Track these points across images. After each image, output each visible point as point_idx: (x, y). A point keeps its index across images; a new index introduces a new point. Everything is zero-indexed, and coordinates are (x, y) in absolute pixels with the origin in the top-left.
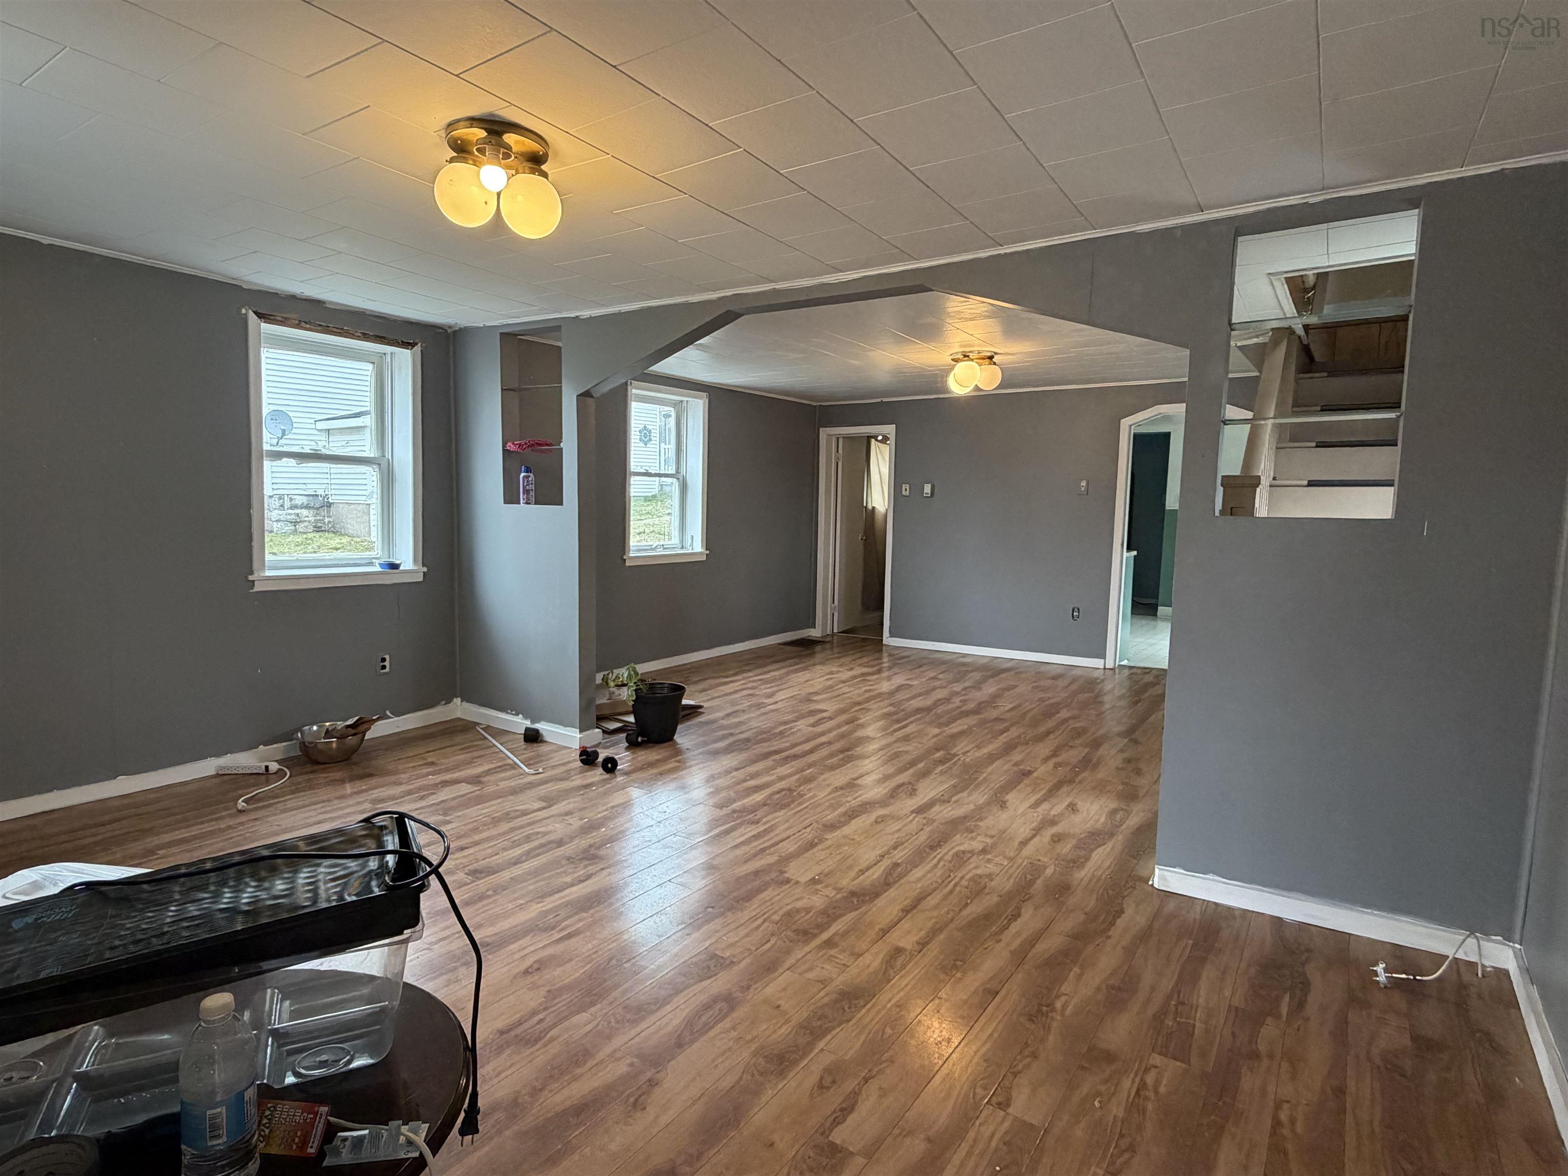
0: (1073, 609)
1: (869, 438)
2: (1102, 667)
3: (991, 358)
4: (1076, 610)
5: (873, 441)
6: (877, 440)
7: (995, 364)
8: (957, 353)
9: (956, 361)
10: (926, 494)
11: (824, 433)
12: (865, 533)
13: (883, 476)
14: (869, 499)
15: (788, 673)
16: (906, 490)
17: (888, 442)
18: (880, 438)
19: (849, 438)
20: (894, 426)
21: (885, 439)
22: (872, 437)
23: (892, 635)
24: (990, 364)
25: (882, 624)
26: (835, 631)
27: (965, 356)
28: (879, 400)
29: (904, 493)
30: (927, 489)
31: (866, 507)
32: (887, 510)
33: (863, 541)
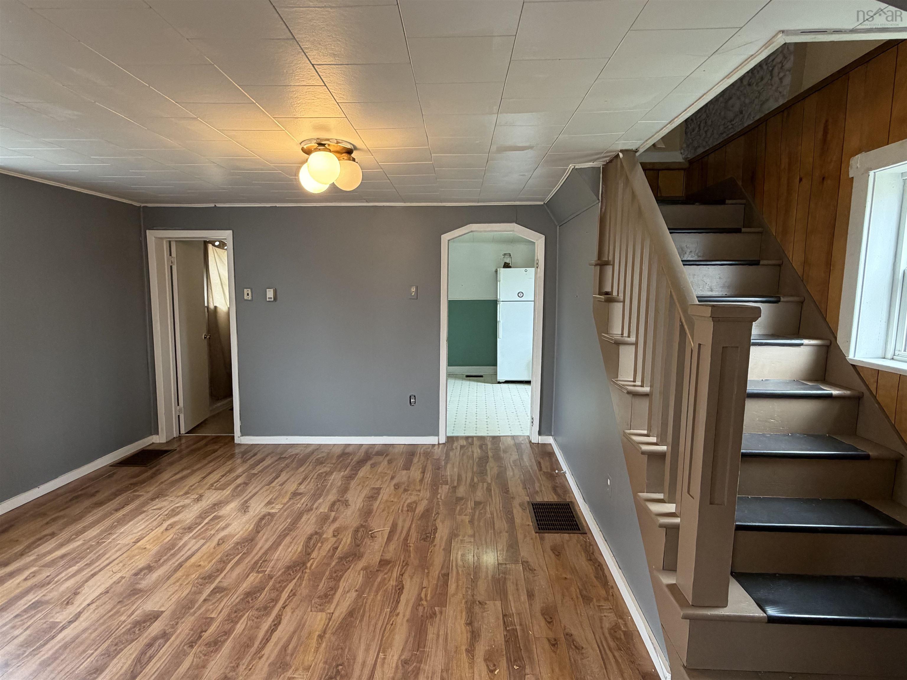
0: (410, 397)
1: (206, 243)
2: (437, 443)
3: (349, 152)
4: (412, 397)
5: (210, 246)
6: (214, 245)
7: (354, 160)
8: (310, 140)
9: (308, 152)
10: (269, 298)
11: (152, 236)
12: (209, 331)
13: (222, 277)
14: (210, 300)
15: (112, 528)
16: (248, 295)
17: (226, 248)
18: (217, 243)
19: (183, 243)
20: (231, 231)
21: (222, 245)
22: (210, 242)
23: (244, 433)
24: (350, 160)
25: (232, 409)
26: (183, 431)
27: (320, 144)
28: (212, 205)
29: (246, 297)
30: (270, 294)
31: (208, 307)
32: (229, 308)
33: (206, 340)
